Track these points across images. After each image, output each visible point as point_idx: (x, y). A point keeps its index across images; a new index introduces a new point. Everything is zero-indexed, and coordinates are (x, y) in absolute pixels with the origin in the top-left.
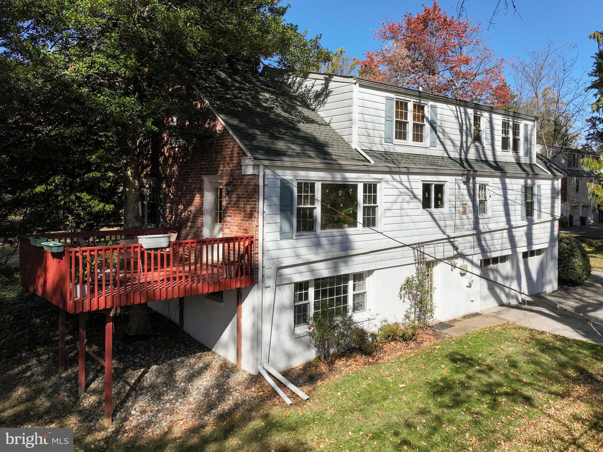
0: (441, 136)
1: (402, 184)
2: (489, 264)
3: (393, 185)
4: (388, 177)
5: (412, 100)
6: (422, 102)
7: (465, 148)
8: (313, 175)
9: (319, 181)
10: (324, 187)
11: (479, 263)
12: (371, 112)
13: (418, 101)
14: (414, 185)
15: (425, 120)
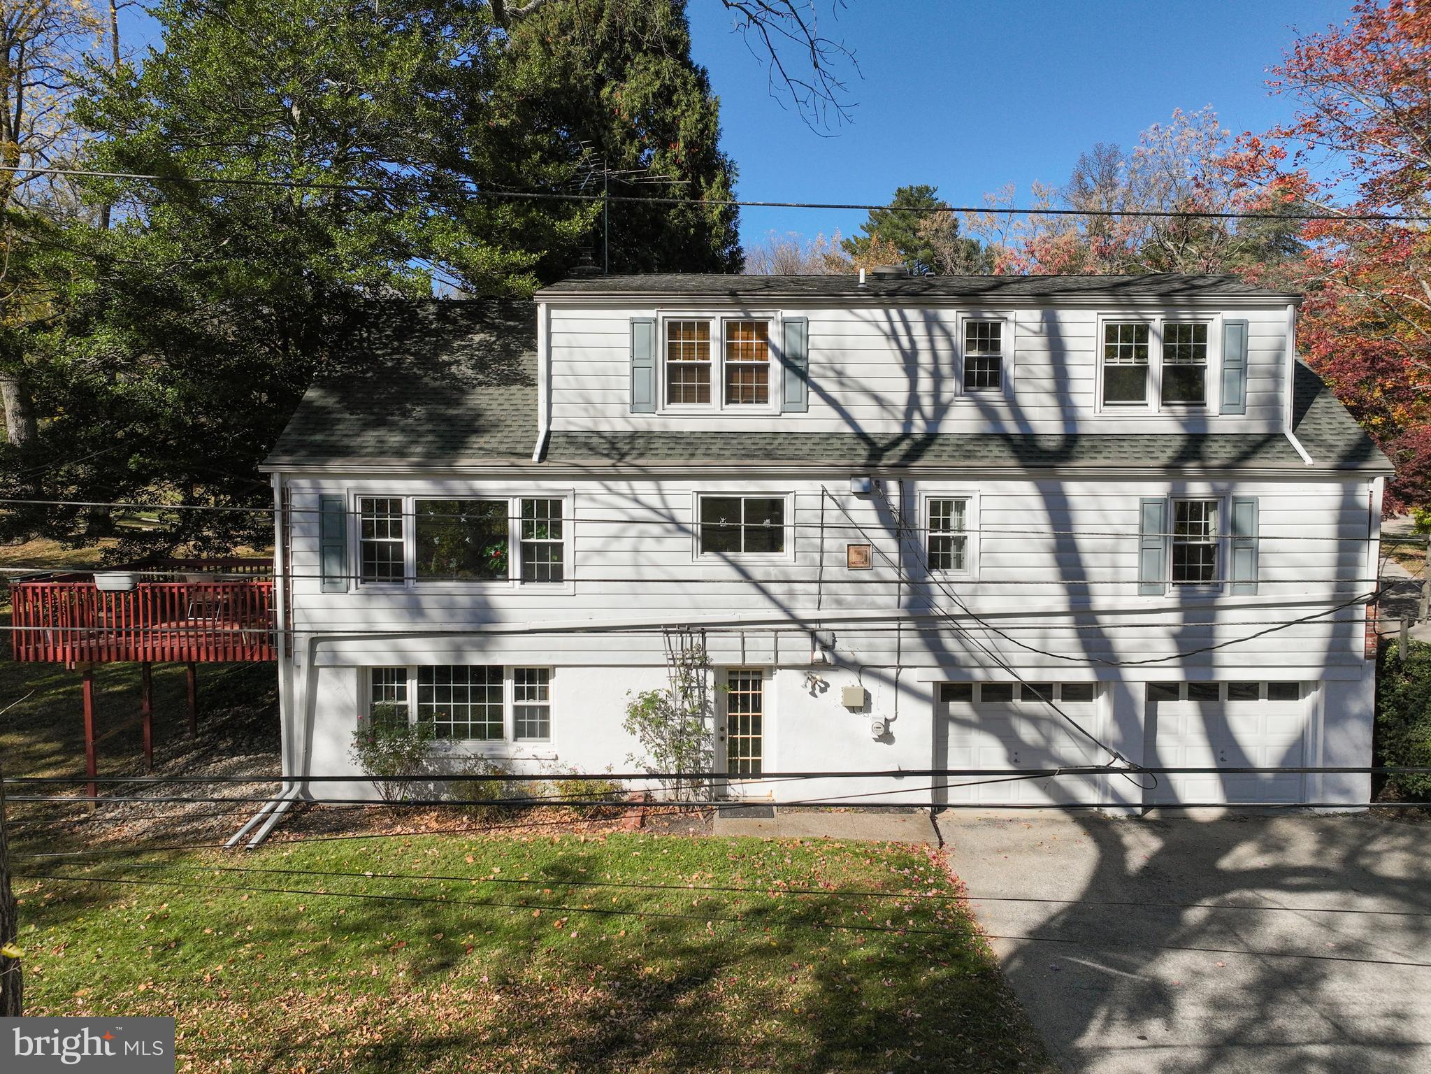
0: (830, 387)
1: (637, 501)
2: (1010, 699)
3: (602, 502)
4: (593, 486)
5: (718, 315)
6: (754, 315)
7: (928, 410)
8: (397, 487)
9: (408, 496)
10: (420, 506)
11: (928, 689)
12: (593, 354)
13: (741, 314)
14: (673, 502)
15: (770, 352)
